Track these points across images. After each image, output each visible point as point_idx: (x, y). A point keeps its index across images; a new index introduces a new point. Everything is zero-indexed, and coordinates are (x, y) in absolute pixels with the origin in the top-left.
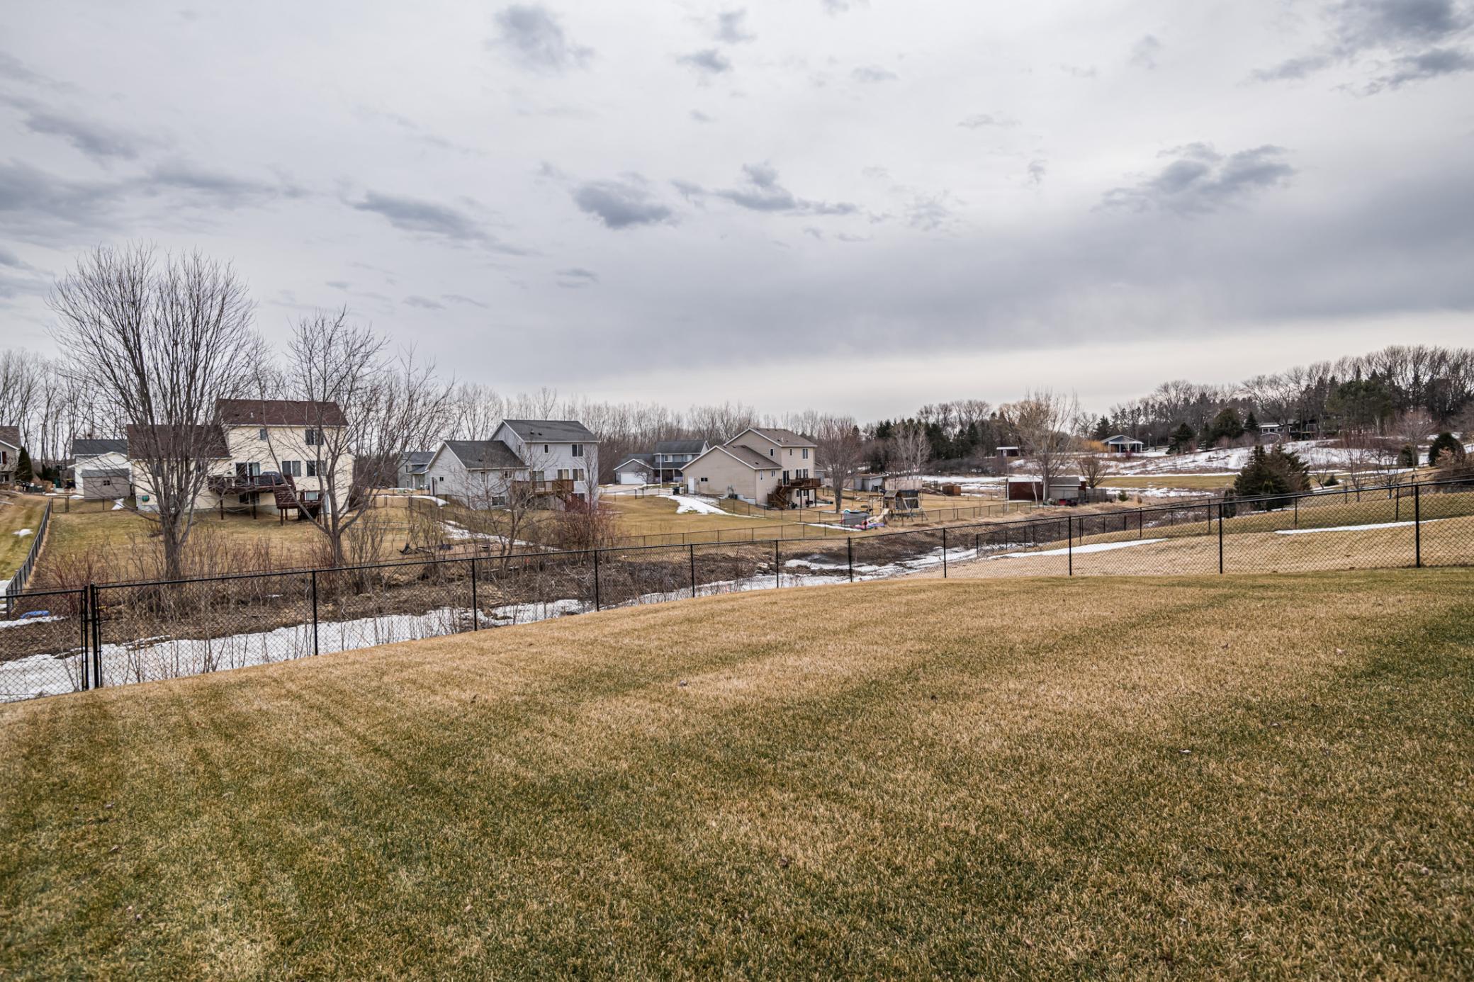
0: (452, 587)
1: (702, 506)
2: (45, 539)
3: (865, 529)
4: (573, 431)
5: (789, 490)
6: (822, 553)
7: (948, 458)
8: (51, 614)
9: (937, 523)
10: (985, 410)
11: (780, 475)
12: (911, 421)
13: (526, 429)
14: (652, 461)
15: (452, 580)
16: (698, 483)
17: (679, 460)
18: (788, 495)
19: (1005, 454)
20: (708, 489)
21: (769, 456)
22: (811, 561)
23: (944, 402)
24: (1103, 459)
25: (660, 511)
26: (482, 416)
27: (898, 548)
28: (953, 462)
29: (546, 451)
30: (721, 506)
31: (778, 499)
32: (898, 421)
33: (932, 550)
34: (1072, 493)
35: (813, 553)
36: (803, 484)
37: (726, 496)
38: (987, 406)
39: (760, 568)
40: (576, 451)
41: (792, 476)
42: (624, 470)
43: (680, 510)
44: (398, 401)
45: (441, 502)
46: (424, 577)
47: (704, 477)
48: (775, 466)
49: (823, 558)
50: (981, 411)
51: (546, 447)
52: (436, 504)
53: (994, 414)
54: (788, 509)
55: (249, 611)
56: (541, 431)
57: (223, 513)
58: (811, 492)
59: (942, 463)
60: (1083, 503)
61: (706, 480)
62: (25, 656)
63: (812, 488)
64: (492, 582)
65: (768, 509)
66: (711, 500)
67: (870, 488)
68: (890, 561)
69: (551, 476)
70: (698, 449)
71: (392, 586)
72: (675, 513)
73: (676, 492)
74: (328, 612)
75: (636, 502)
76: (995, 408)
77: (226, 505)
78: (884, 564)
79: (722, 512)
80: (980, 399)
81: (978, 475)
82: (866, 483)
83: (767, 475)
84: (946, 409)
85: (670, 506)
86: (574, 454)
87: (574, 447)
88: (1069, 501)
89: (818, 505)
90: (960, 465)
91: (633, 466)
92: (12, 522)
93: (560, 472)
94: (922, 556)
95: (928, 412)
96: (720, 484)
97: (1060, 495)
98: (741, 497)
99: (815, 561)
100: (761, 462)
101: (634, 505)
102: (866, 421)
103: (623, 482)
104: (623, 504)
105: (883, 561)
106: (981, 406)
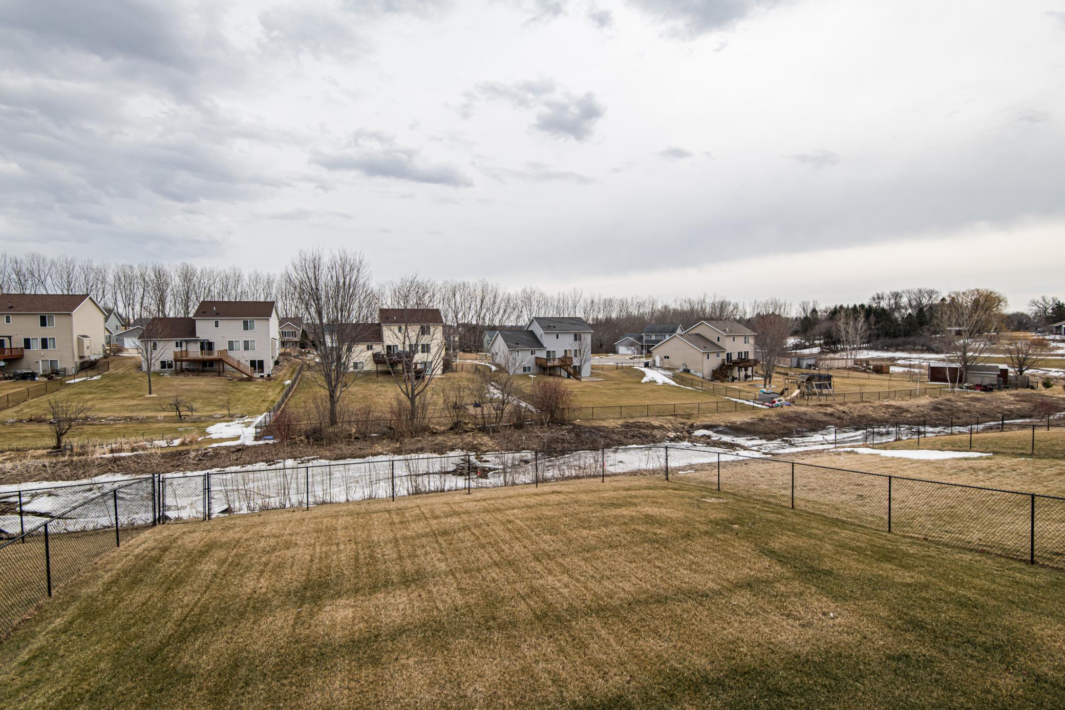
0: (465, 436)
1: (659, 377)
2: (294, 387)
3: (772, 407)
4: (576, 324)
5: (730, 368)
6: (726, 426)
7: (895, 336)
8: (273, 439)
9: (840, 404)
10: (934, 296)
11: (724, 356)
12: (862, 306)
13: (547, 324)
14: (640, 339)
15: (466, 432)
16: (662, 360)
17: (659, 338)
18: (729, 372)
19: (953, 334)
20: (669, 364)
21: (716, 341)
22: (715, 432)
23: (894, 290)
24: (1054, 340)
25: (631, 380)
26: (535, 307)
27: (792, 425)
28: (900, 340)
29: (557, 338)
30: (674, 378)
31: (722, 373)
32: (851, 306)
33: (824, 428)
34: (991, 378)
35: (719, 426)
36: (743, 362)
37: (682, 370)
38: (937, 292)
39: (668, 437)
40: (577, 337)
41: (735, 357)
42: (621, 344)
43: (645, 380)
44: (487, 299)
45: (494, 368)
46: (452, 429)
47: (666, 355)
48: (722, 349)
49: (727, 430)
50: (931, 297)
51: (557, 335)
52: (491, 369)
53: (943, 299)
54: (728, 381)
55: (359, 445)
56: (555, 324)
57: (378, 373)
58: (750, 369)
59: (888, 341)
60: (999, 389)
61: (668, 358)
62: (256, 462)
63: (750, 366)
64: (488, 433)
65: (712, 381)
66: (667, 373)
67: (804, 366)
68: (779, 437)
69: (560, 354)
70: (674, 331)
71: (434, 433)
72: (639, 382)
73: (646, 365)
74: (396, 448)
75: (616, 372)
76: (944, 294)
77: (379, 369)
78: (772, 440)
79: (673, 383)
80: (929, 287)
81: (922, 351)
82: (801, 361)
83: (713, 357)
84: (896, 296)
85: (637, 376)
86: (576, 340)
87: (575, 335)
88: (985, 387)
89: (755, 378)
90: (904, 344)
91: (625, 342)
92: (285, 375)
93: (566, 351)
94: (811, 434)
95: (880, 298)
96: (677, 362)
97: (978, 381)
98: (692, 371)
99: (718, 432)
100: (709, 346)
101: (614, 374)
102: (824, 305)
103: (620, 352)
104: (607, 373)
105: (773, 436)
106: (931, 293)
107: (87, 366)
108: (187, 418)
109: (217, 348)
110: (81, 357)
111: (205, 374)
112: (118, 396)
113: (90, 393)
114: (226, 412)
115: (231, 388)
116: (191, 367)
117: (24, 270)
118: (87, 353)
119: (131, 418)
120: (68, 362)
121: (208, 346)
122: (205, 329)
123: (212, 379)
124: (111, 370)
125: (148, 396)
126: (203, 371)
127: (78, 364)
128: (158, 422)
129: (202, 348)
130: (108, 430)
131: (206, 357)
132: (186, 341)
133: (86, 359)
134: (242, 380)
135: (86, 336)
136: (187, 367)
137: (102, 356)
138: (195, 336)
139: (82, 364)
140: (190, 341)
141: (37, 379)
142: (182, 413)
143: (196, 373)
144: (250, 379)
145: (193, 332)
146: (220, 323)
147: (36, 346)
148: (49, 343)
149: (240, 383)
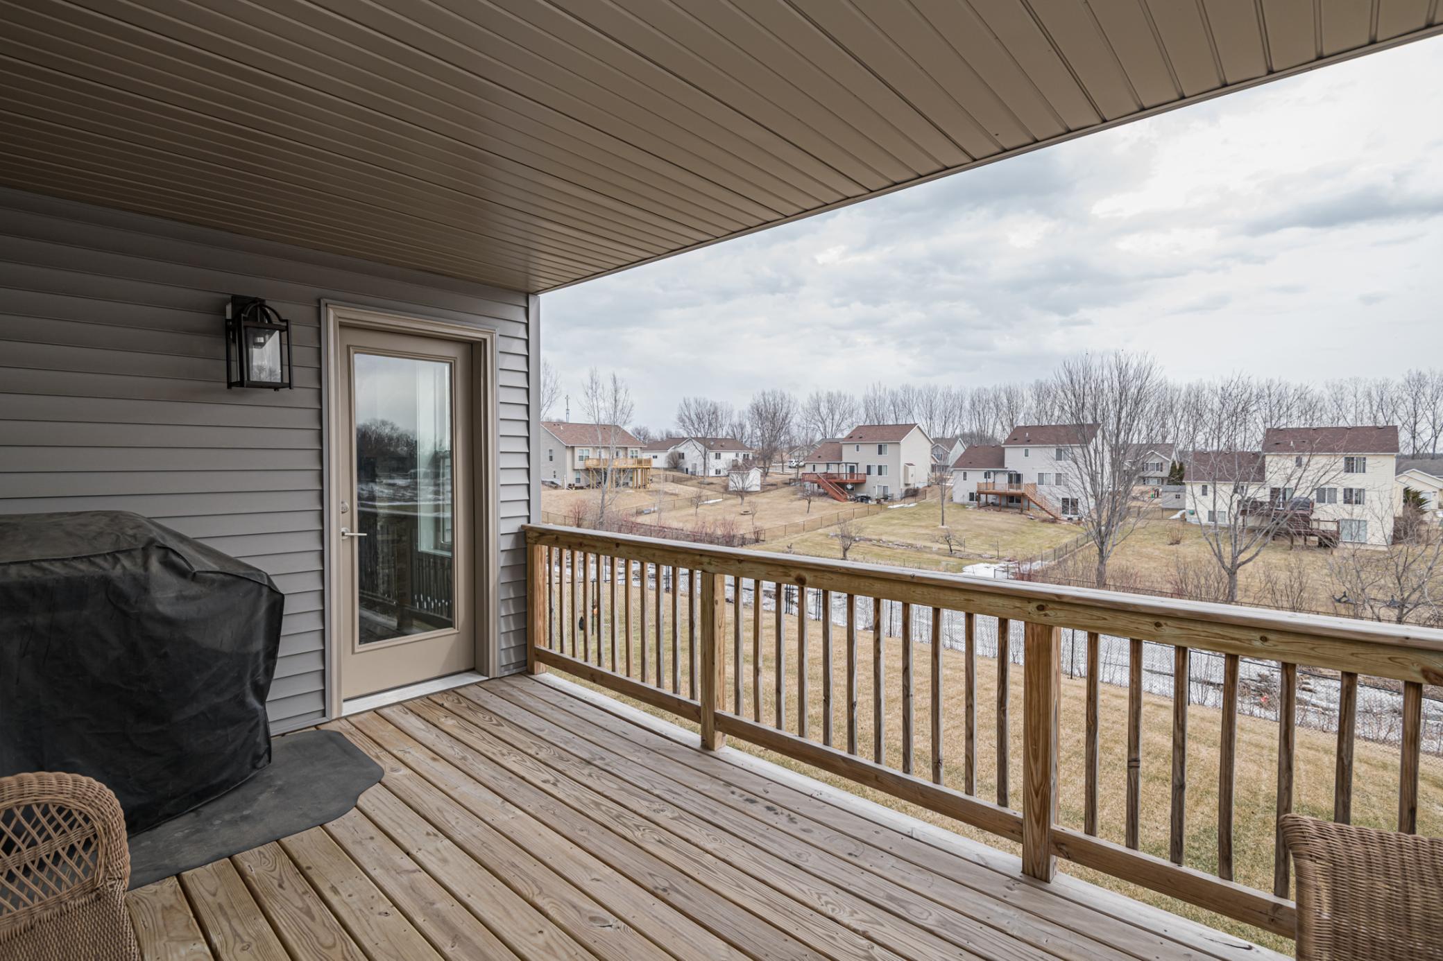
107: (912, 493)
108: (958, 553)
109: (1025, 481)
110: (906, 485)
111: (1008, 510)
112: (918, 524)
113: (898, 519)
114: (995, 553)
115: (1025, 528)
116: (997, 502)
117: (899, 401)
118: (911, 481)
119: (912, 545)
120: (897, 490)
121: (1016, 478)
122: (1014, 459)
123: (1012, 516)
124: (928, 499)
125: (941, 527)
126: (1007, 507)
127: (903, 491)
128: (931, 553)
129: (1010, 481)
130: (888, 552)
131: (1012, 491)
132: (994, 472)
133: (912, 487)
134: (1044, 521)
135: (911, 465)
136: (994, 501)
137: (926, 485)
138: (1003, 466)
139: (907, 491)
140: (998, 472)
141: (870, 502)
142: (953, 547)
143: (998, 508)
144: (1055, 520)
145: (1001, 462)
146: (1031, 451)
147: (875, 471)
148: (884, 470)
149: (1040, 524)
